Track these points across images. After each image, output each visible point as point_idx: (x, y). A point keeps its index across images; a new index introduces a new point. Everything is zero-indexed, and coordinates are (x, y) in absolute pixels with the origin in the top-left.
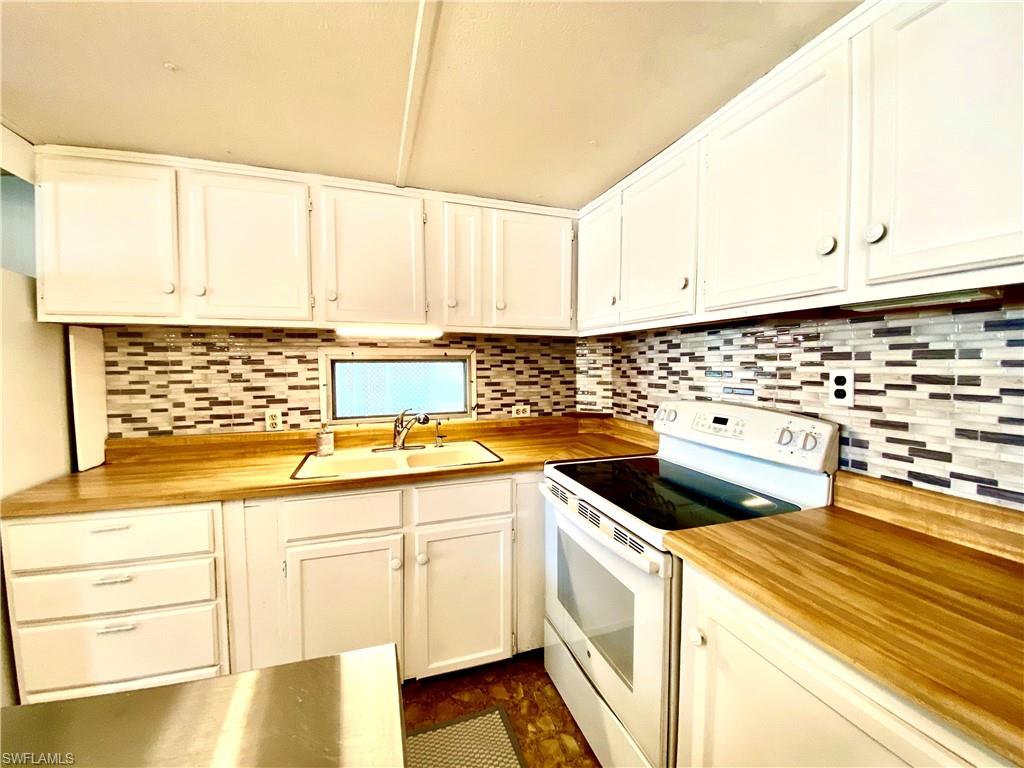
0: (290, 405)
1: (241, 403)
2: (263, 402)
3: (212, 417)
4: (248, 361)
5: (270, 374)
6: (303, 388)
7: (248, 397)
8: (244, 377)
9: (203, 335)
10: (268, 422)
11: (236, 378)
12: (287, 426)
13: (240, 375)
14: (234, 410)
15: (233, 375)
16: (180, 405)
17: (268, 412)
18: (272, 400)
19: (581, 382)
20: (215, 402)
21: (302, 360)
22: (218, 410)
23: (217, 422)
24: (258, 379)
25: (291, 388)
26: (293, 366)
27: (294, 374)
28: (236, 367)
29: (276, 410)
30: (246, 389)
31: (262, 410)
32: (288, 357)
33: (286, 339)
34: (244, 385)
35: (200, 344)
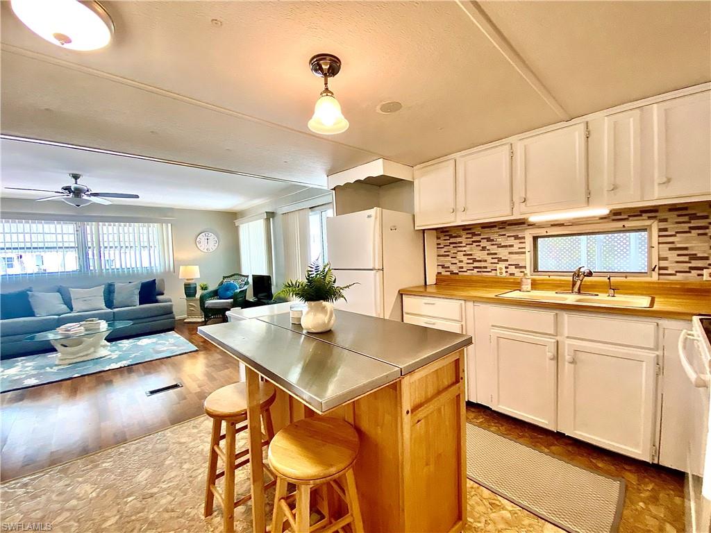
0: (509, 263)
1: (486, 261)
2: (496, 261)
3: (474, 267)
4: (489, 240)
5: (500, 246)
6: (516, 253)
7: (489, 258)
8: (487, 248)
9: (470, 229)
10: (498, 271)
11: (484, 249)
12: (508, 274)
13: (485, 247)
14: (483, 264)
15: (483, 247)
16: (461, 261)
17: (498, 266)
18: (500, 260)
20: (475, 260)
21: (516, 237)
22: (476, 264)
23: (476, 270)
24: (494, 249)
25: (510, 253)
26: (511, 241)
27: (511, 246)
28: (484, 243)
29: (502, 265)
30: (488, 254)
31: (495, 265)
32: (508, 237)
33: (508, 227)
34: (487, 252)
35: (469, 233)
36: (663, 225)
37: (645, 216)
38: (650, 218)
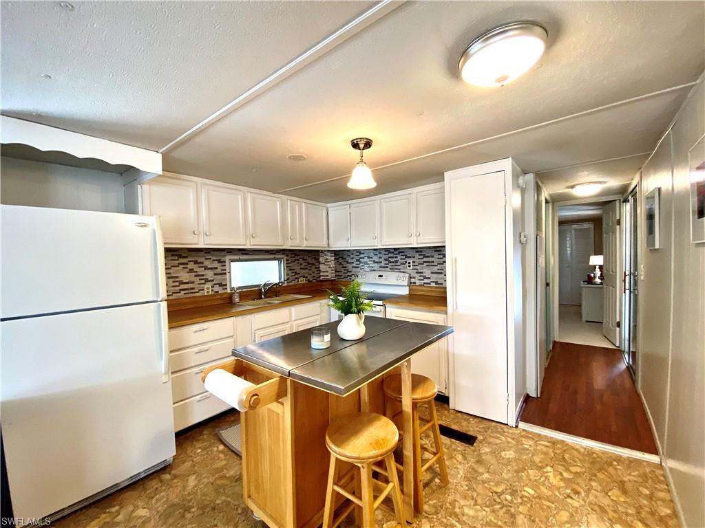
0: (215, 282)
1: (193, 282)
2: (203, 281)
3: (180, 290)
4: (196, 262)
5: (206, 268)
6: (220, 274)
7: (197, 280)
8: (195, 270)
9: (175, 251)
10: (206, 291)
11: (191, 271)
12: (213, 293)
13: (193, 269)
14: (190, 286)
15: (190, 269)
17: (206, 286)
18: (207, 281)
19: (322, 267)
20: (182, 283)
21: (219, 261)
22: (183, 286)
23: (183, 292)
24: (201, 271)
25: (215, 274)
26: (216, 264)
27: (216, 268)
28: (191, 265)
29: (209, 285)
30: (196, 276)
31: (203, 285)
32: (213, 260)
33: (212, 253)
34: (195, 274)
35: (176, 255)
36: (288, 258)
37: (282, 252)
38: (283, 254)
